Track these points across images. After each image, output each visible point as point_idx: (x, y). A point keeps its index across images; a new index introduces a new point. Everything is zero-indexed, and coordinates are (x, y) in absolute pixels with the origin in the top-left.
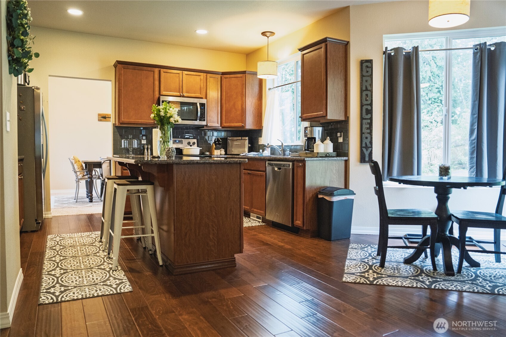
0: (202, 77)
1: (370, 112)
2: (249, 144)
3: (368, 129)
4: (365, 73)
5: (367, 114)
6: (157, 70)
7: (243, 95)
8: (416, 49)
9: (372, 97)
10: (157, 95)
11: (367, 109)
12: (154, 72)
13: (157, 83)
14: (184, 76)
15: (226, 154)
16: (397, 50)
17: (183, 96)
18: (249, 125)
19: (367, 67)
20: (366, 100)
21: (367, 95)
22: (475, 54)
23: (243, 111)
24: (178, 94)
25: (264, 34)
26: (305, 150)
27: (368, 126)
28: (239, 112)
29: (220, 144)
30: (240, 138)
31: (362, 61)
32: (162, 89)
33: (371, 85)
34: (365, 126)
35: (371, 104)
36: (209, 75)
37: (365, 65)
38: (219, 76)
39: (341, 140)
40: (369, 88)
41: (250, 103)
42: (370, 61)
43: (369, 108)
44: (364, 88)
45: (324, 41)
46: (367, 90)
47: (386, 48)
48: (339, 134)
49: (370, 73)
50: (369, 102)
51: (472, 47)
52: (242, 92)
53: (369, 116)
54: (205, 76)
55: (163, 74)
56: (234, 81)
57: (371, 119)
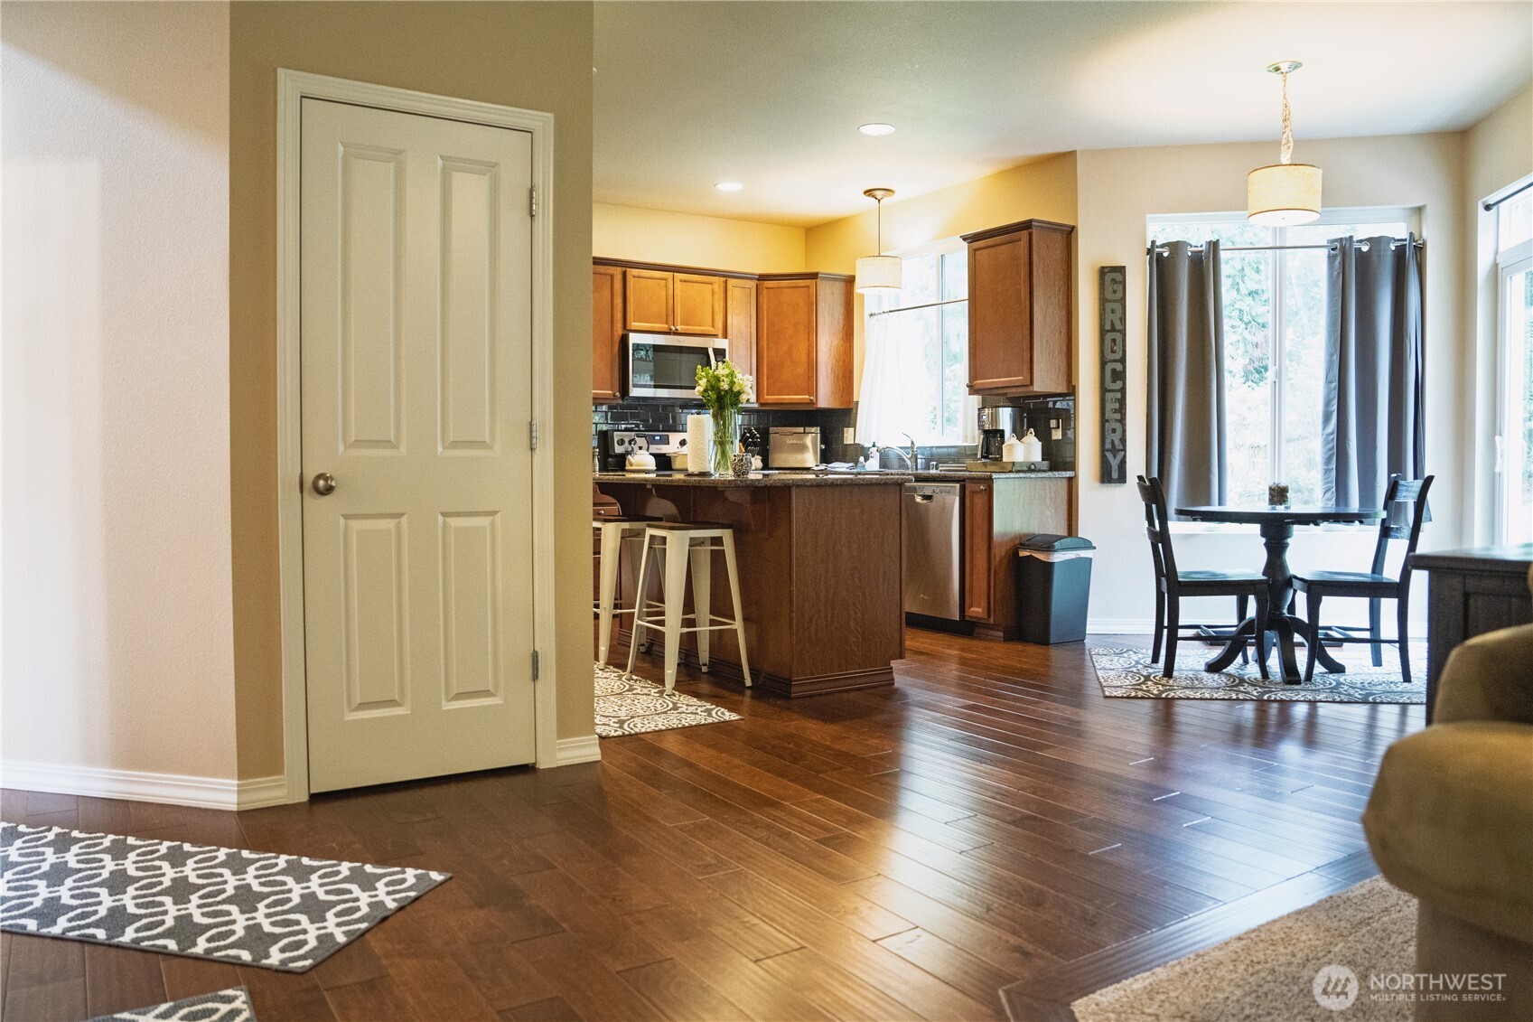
0: (716, 287)
1: (1120, 376)
2: (821, 443)
3: (1116, 411)
4: (1109, 295)
5: (1114, 382)
6: (617, 271)
8: (1214, 246)
9: (1124, 346)
10: (619, 331)
11: (1114, 371)
12: (612, 276)
13: (618, 301)
14: (678, 284)
16: (1175, 247)
17: (676, 333)
18: (825, 398)
19: (1114, 281)
20: (1113, 352)
21: (1114, 341)
22: (1331, 258)
23: (812, 366)
24: (664, 327)
25: (869, 192)
26: (983, 457)
27: (1117, 406)
30: (801, 429)
31: (1103, 267)
32: (630, 315)
33: (1123, 320)
34: (1110, 406)
35: (1123, 361)
36: (731, 282)
37: (1109, 277)
38: (753, 284)
39: (1057, 435)
40: (1118, 326)
41: (827, 345)
42: (1121, 270)
43: (1118, 367)
44: (1108, 327)
45: (1026, 225)
46: (1113, 329)
47: (1153, 242)
48: (1053, 423)
49: (1119, 295)
50: (1118, 356)
51: (1325, 244)
52: (810, 322)
53: (1118, 385)
55: (631, 282)
56: (791, 295)
57: (1123, 390)
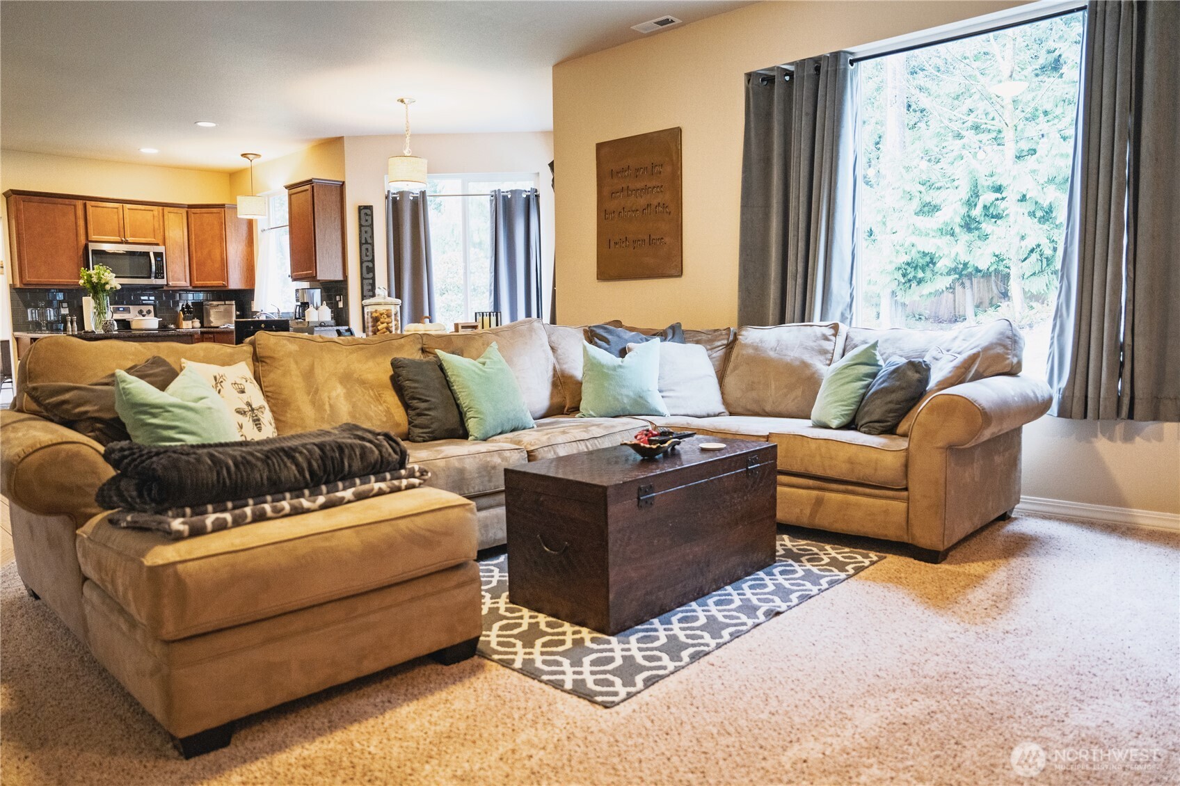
0: (156, 213)
1: (371, 270)
2: (237, 310)
3: (369, 291)
4: (363, 223)
5: (368, 273)
6: (80, 203)
7: (223, 240)
8: (423, 193)
9: (373, 252)
10: (83, 240)
11: (367, 267)
12: (75, 206)
13: (81, 223)
14: (126, 212)
15: (202, 326)
16: (401, 193)
17: (127, 243)
18: (235, 282)
19: (366, 214)
20: (367, 256)
21: (367, 249)
22: (491, 201)
24: (118, 239)
25: (244, 155)
26: (296, 318)
27: (370, 287)
28: (217, 265)
29: (190, 312)
30: (223, 303)
31: (360, 207)
32: (91, 231)
33: (372, 237)
34: (366, 288)
35: (373, 261)
36: (167, 209)
37: (363, 212)
38: (184, 211)
39: (341, 305)
40: (369, 241)
41: (235, 252)
42: (370, 208)
43: (370, 265)
44: (363, 241)
45: (309, 182)
46: (366, 243)
47: (389, 191)
48: (338, 298)
49: (370, 222)
50: (370, 258)
51: (489, 193)
52: (221, 234)
53: (370, 275)
54: (161, 211)
55: (90, 210)
57: (373, 279)
